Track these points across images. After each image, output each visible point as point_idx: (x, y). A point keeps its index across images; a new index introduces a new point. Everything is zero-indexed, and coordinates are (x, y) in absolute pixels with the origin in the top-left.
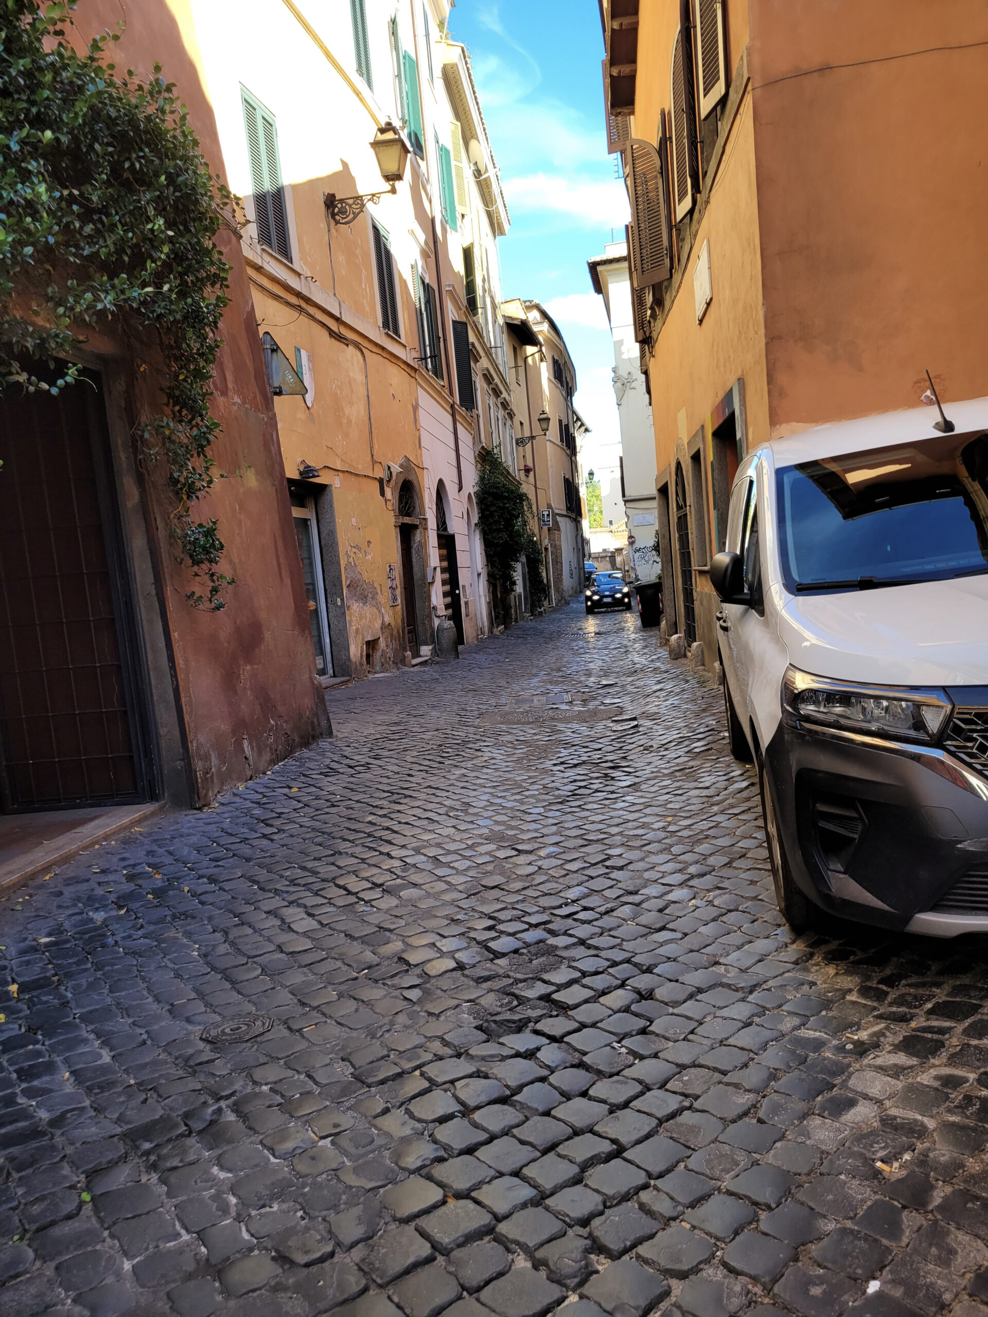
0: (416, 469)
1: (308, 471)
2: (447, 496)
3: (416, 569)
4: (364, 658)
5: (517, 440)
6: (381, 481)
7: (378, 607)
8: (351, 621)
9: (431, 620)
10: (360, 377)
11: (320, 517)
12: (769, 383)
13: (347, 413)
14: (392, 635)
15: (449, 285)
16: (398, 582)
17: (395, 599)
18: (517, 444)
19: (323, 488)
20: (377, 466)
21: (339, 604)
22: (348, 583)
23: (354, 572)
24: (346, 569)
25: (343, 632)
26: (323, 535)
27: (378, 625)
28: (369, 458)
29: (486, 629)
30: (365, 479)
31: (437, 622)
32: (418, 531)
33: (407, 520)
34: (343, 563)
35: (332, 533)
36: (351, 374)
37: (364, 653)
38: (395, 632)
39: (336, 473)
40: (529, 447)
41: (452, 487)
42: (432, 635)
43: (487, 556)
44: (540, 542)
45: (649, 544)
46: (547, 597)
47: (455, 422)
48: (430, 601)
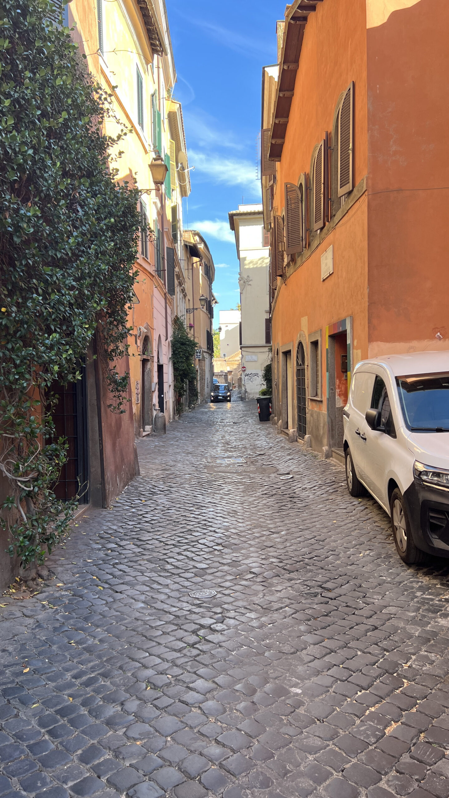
0: (151, 329)
2: (161, 343)
3: (146, 383)
5: (187, 310)
6: (136, 336)
9: (152, 412)
12: (369, 323)
15: (166, 229)
16: (140, 390)
17: (138, 400)
18: (187, 312)
20: (135, 328)
29: (172, 417)
31: (155, 413)
32: (149, 363)
33: (145, 357)
38: (136, 419)
40: (192, 314)
41: (163, 338)
42: (152, 420)
43: (175, 376)
44: (194, 367)
45: (254, 372)
46: (197, 399)
47: (166, 303)
48: (152, 401)
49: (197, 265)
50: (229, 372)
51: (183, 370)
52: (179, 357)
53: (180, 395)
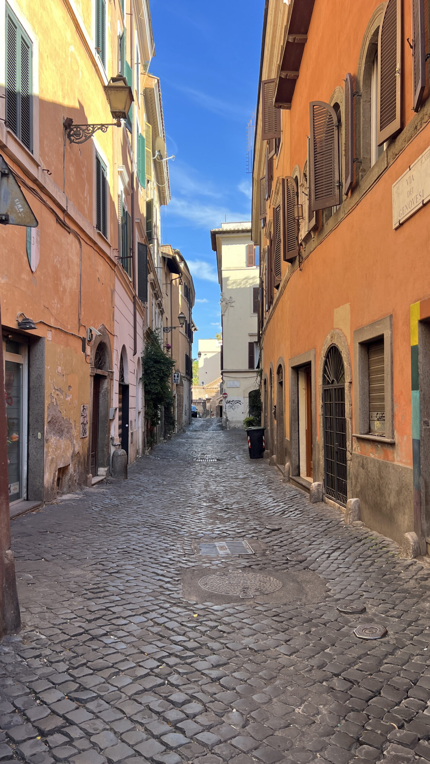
0: (110, 335)
1: (25, 323)
2: (126, 357)
3: (101, 408)
4: (55, 483)
5: (164, 328)
6: (83, 340)
7: (71, 439)
8: (48, 452)
9: (108, 448)
10: (76, 259)
11: (31, 363)
13: (63, 283)
14: (79, 461)
15: (138, 219)
16: (89, 419)
17: (84, 432)
18: (164, 330)
19: (36, 339)
20: (82, 329)
21: (39, 438)
22: (49, 420)
23: (55, 410)
24: (49, 408)
25: (41, 462)
26: (33, 378)
27: (69, 454)
28: (76, 322)
29: (141, 451)
30: (71, 338)
31: (113, 450)
32: (106, 381)
33: (99, 372)
34: (47, 402)
35: (40, 377)
36: (70, 255)
37: (56, 479)
38: (82, 460)
39: (50, 329)
40: (169, 334)
41: (129, 352)
42: (108, 460)
43: (146, 400)
44: (172, 392)
45: (236, 399)
46: (174, 427)
47: (135, 308)
48: (109, 433)
49: (176, 282)
50: (207, 399)
51: (156, 394)
52: (151, 377)
53: (154, 424)
